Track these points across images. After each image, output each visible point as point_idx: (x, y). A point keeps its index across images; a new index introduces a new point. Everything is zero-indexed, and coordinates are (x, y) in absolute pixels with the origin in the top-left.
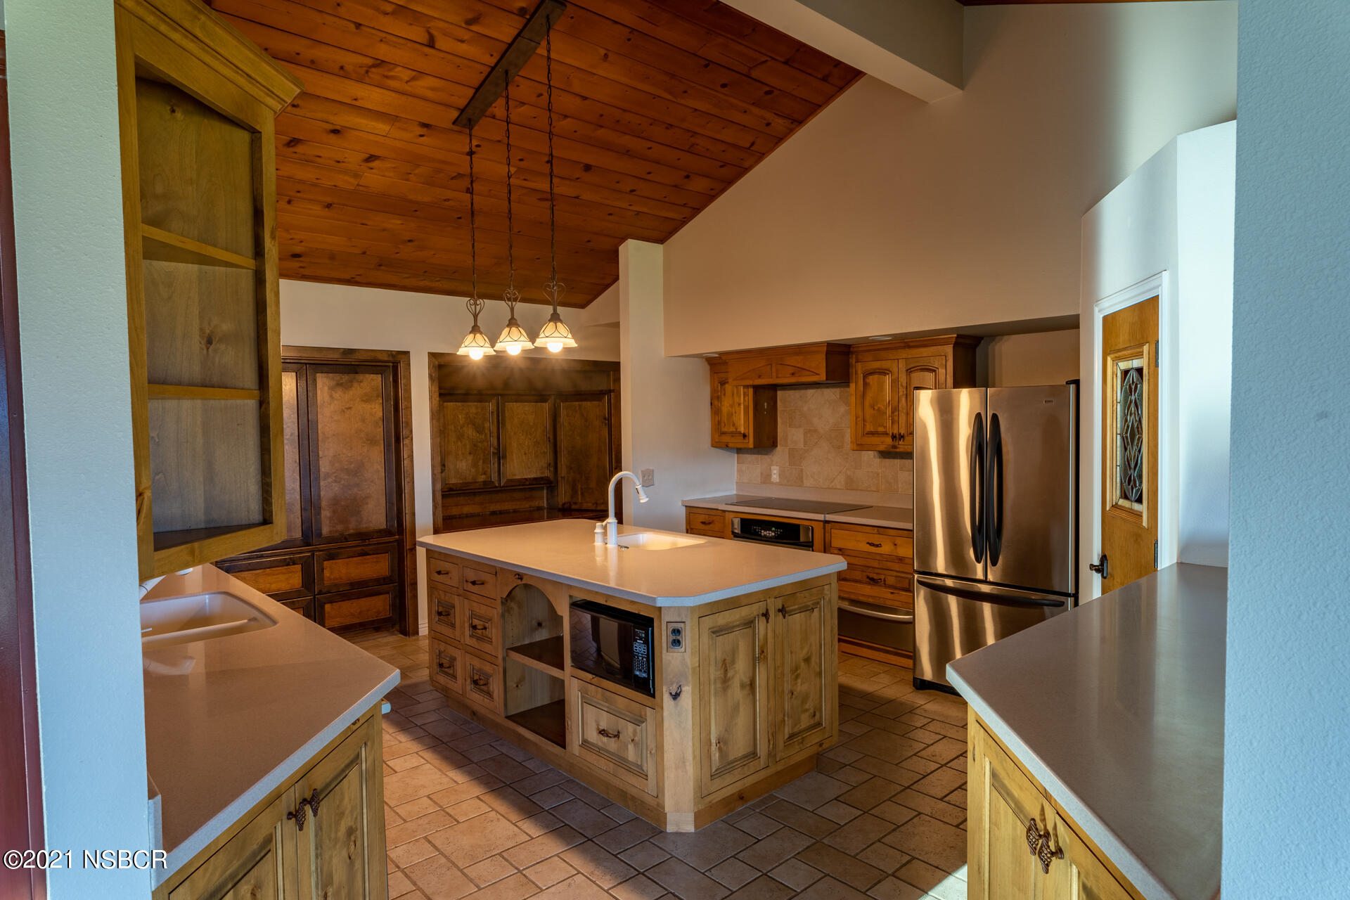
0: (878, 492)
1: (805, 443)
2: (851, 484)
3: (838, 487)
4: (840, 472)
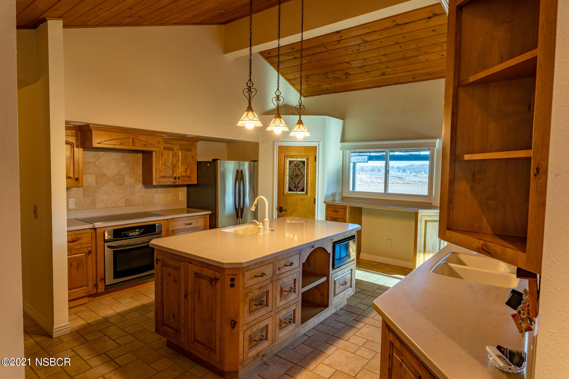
0: (144, 205)
1: (97, 183)
2: (128, 203)
3: (121, 205)
4: (122, 197)
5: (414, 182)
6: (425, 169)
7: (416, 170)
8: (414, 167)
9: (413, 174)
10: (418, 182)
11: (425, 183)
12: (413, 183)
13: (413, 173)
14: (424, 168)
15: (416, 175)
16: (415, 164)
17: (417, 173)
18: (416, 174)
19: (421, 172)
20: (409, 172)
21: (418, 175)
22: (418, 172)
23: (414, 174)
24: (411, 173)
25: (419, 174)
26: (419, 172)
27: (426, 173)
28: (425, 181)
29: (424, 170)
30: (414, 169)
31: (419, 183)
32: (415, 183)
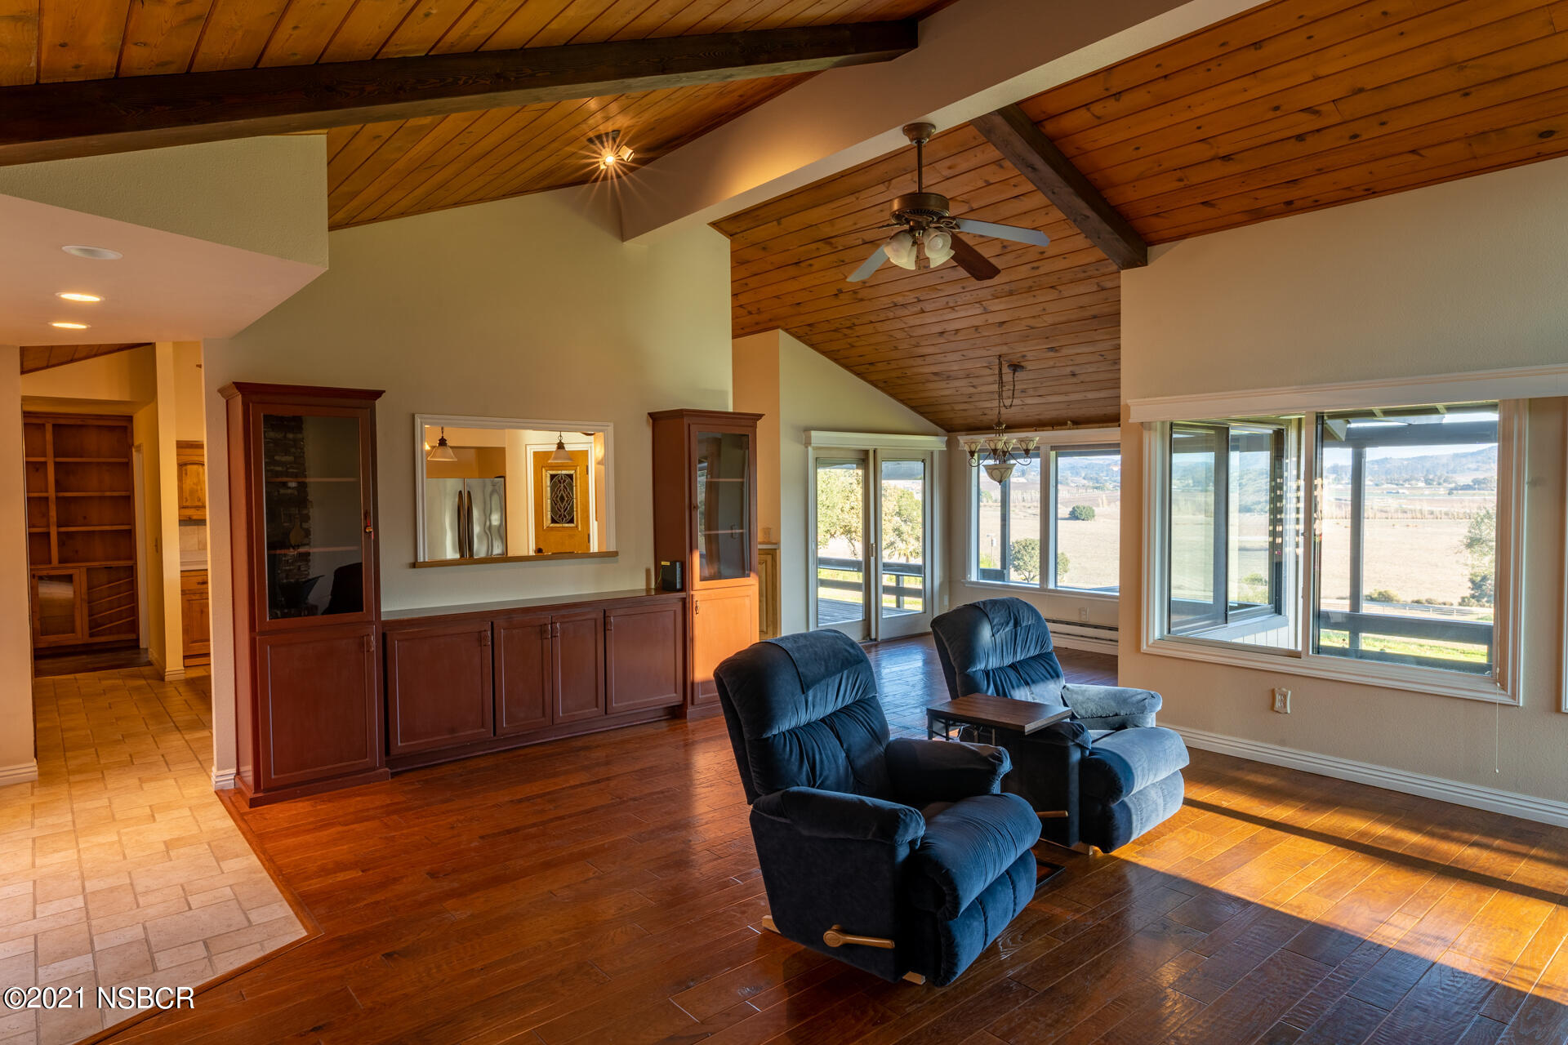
5: (1382, 511)
6: (1427, 471)
7: (1396, 476)
8: (1388, 466)
9: (1383, 489)
10: (1396, 511)
11: (1419, 515)
12: (1379, 515)
13: (1385, 486)
14: (1423, 467)
15: (1394, 489)
16: (1393, 457)
17: (1397, 485)
18: (1395, 486)
19: (1413, 482)
20: (1371, 483)
21: (1401, 491)
22: (1401, 482)
23: (1386, 489)
24: (1377, 485)
25: (1407, 485)
26: (1406, 480)
27: (1430, 484)
28: (1418, 507)
29: (1422, 473)
30: (1387, 472)
31: (1400, 515)
32: (1384, 515)
